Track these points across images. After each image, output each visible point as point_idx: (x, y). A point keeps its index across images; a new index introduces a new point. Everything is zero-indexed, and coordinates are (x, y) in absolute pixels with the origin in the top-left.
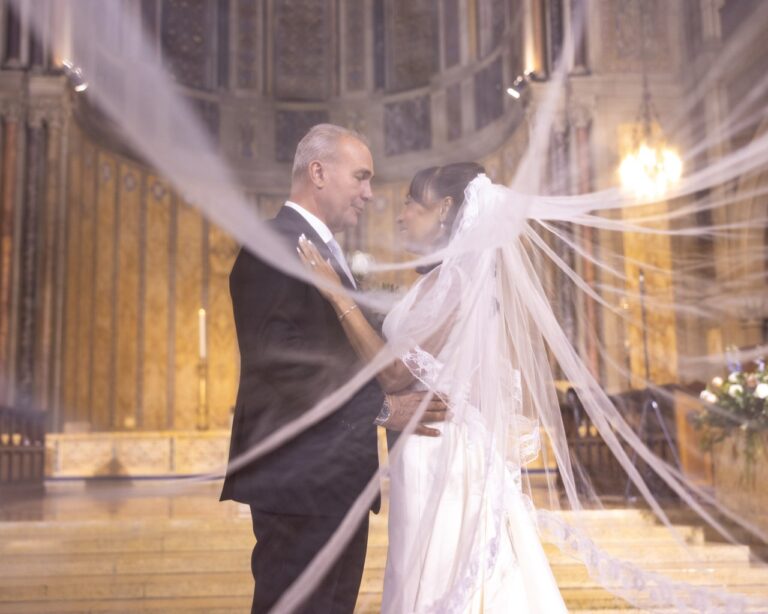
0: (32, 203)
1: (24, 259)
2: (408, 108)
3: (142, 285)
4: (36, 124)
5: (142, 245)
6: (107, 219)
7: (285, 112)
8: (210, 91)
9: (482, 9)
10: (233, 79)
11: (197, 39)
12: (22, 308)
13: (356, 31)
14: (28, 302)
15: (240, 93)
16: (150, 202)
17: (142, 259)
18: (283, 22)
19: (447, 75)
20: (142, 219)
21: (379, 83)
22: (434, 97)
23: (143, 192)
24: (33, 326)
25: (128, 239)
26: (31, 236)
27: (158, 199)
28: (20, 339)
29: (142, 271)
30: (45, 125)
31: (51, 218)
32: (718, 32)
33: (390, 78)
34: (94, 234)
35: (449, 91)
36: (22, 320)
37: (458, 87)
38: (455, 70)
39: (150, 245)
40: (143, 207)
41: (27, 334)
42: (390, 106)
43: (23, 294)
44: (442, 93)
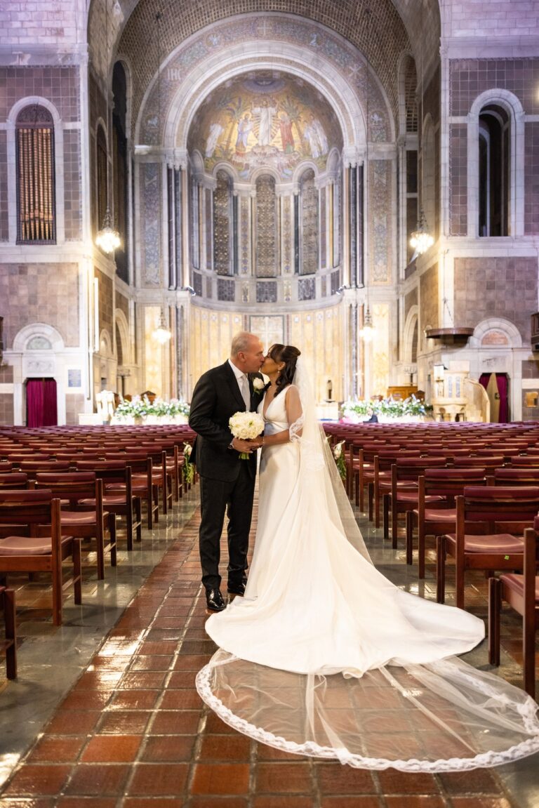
0: (179, 334)
1: (178, 352)
2: (307, 282)
3: (209, 353)
4: (179, 307)
5: (209, 339)
6: (198, 332)
7: (260, 282)
8: (231, 276)
9: (335, 246)
10: (240, 270)
11: (226, 254)
12: (178, 368)
13: (288, 249)
14: (179, 366)
15: (242, 276)
16: (211, 322)
17: (209, 344)
18: (259, 243)
19: (321, 271)
20: (209, 329)
21: (297, 271)
22: (317, 279)
23: (209, 320)
24: (181, 374)
25: (204, 338)
26: (179, 345)
27: (214, 321)
28: (178, 378)
29: (209, 348)
30: (182, 307)
31: (185, 339)
32: (404, 278)
33: (301, 269)
34: (195, 339)
35: (322, 277)
36: (178, 372)
37: (325, 276)
38: (324, 270)
39: (212, 338)
40: (209, 325)
41: (180, 376)
42: (300, 281)
43: (178, 363)
44: (320, 278)
